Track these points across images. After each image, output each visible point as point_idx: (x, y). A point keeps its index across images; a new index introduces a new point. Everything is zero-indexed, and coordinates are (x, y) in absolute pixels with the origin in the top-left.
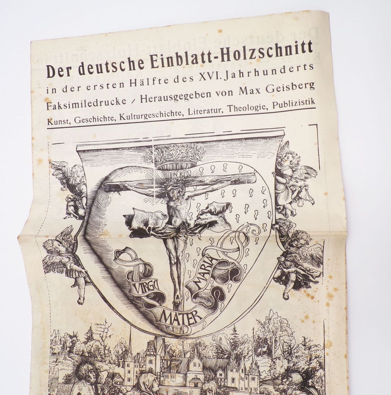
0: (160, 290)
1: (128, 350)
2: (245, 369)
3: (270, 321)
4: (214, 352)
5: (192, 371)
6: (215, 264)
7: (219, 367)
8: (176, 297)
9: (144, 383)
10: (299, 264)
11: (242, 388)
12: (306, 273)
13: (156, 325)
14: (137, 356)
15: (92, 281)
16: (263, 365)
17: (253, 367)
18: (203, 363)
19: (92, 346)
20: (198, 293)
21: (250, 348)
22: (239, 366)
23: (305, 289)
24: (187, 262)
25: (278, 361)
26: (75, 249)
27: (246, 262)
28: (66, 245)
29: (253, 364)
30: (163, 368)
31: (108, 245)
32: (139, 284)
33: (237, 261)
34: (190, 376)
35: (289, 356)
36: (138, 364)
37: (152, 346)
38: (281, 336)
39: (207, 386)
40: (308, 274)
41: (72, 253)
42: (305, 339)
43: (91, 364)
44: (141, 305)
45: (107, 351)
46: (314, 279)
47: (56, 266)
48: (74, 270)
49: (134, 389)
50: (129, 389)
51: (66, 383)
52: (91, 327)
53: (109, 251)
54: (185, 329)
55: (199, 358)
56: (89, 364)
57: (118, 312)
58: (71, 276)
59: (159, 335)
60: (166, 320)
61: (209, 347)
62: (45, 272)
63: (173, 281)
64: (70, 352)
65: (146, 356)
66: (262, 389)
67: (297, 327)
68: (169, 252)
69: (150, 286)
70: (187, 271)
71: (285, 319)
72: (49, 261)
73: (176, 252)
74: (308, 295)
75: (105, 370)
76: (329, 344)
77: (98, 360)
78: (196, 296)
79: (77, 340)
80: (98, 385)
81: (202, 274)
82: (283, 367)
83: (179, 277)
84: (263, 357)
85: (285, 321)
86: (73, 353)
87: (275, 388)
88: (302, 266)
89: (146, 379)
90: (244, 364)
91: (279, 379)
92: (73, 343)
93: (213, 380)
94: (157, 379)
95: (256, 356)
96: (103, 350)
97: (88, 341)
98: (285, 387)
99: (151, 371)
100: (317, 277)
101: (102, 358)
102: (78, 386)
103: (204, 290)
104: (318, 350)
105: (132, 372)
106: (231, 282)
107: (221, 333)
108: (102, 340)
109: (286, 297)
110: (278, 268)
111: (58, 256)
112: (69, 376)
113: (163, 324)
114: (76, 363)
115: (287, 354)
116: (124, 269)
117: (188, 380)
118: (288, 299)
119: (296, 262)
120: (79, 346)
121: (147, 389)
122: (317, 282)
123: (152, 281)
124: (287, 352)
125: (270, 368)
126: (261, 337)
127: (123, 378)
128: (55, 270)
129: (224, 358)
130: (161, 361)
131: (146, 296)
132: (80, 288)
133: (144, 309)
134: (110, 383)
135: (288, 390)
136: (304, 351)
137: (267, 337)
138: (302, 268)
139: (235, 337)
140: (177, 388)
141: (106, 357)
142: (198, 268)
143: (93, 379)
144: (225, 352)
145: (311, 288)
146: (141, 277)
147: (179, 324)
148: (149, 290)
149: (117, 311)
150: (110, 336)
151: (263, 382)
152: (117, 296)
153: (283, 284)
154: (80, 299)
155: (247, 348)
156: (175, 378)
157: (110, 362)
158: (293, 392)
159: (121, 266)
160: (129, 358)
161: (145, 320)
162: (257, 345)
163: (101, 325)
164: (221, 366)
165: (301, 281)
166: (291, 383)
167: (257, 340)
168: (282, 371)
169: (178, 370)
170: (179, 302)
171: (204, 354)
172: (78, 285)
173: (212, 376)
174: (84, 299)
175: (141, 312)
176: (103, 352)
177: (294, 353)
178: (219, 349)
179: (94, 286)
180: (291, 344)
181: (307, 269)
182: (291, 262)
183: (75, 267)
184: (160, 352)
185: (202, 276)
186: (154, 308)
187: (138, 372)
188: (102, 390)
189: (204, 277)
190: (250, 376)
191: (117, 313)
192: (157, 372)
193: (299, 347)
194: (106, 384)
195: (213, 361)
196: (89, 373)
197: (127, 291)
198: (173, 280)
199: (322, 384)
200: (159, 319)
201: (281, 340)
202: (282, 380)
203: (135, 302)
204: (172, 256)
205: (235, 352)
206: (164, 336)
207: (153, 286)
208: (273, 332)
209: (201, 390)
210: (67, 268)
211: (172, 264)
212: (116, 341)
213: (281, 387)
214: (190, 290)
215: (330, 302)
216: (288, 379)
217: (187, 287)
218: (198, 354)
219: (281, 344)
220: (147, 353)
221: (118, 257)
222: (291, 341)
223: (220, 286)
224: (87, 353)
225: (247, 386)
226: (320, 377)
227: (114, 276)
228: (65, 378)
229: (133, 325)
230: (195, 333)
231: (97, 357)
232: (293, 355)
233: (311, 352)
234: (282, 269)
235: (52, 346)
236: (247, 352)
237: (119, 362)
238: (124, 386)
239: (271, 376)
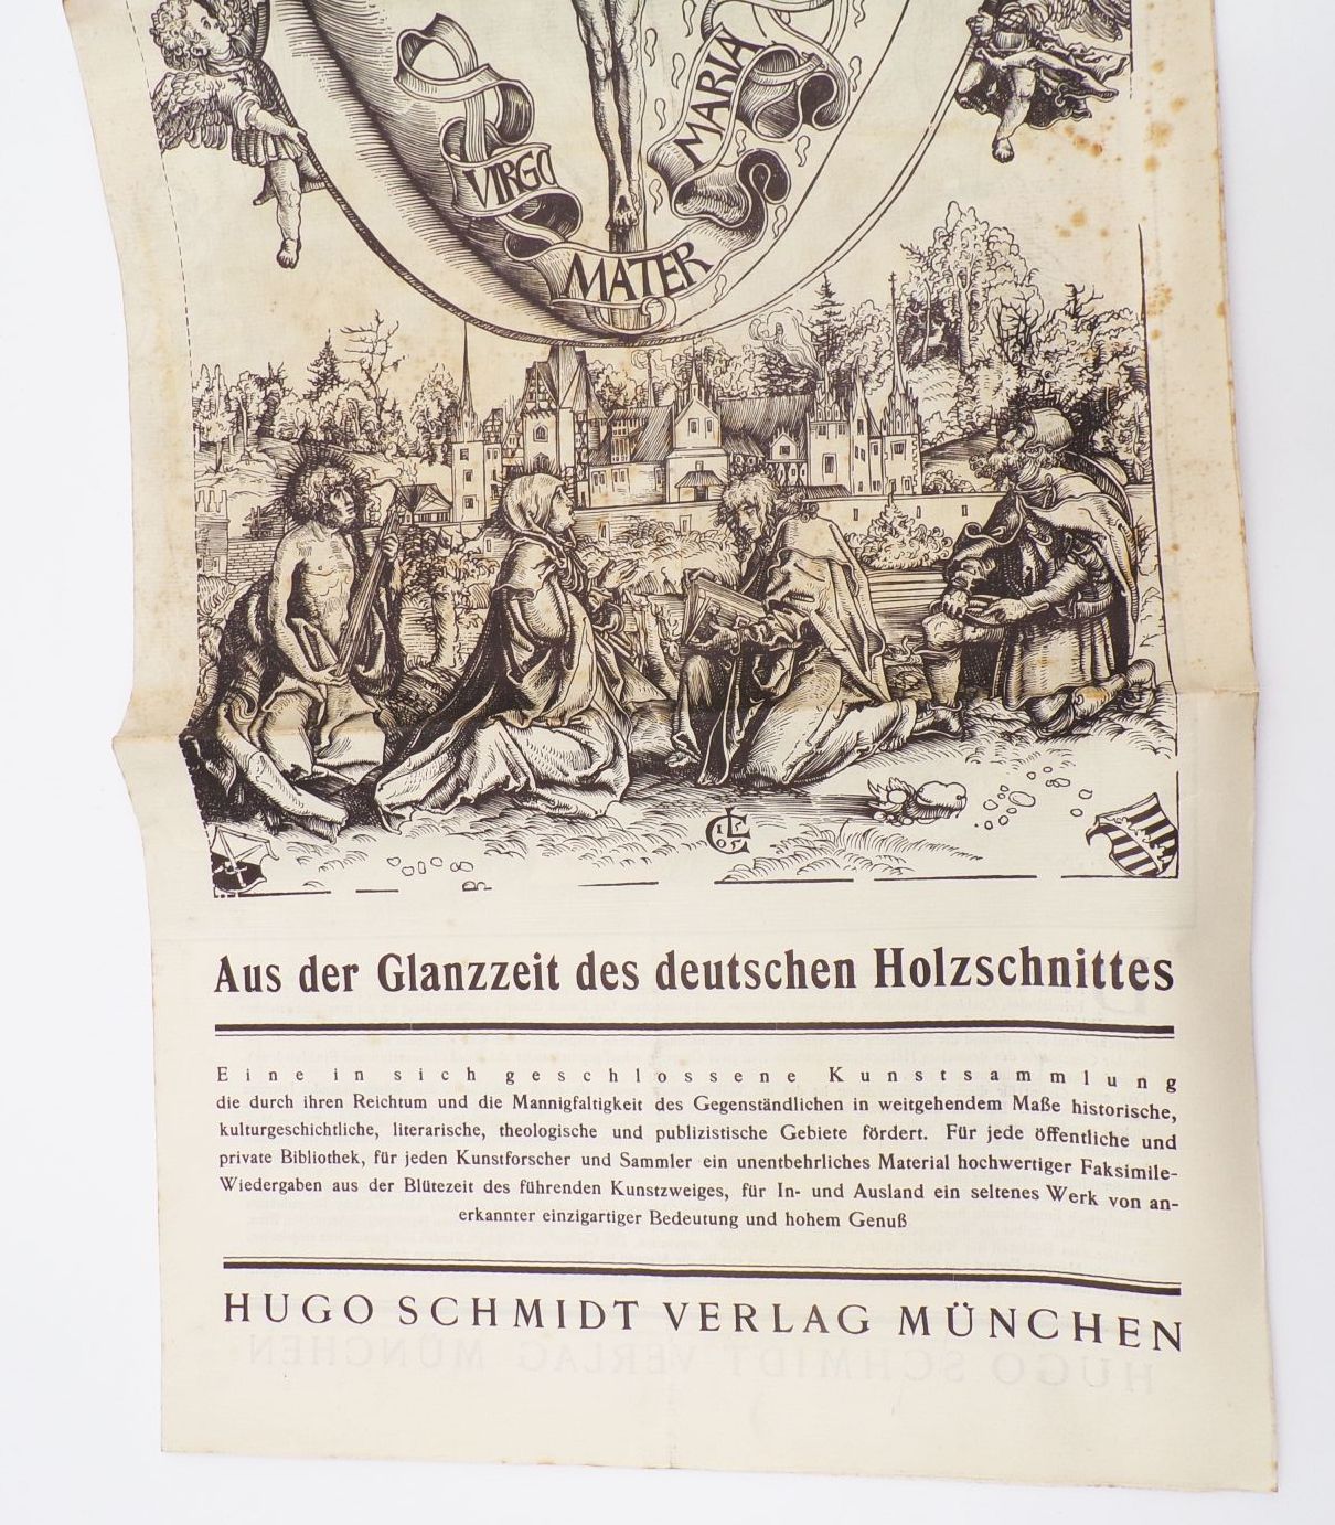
0: (559, 187)
1: (460, 402)
2: (869, 420)
3: (948, 243)
4: (758, 375)
5: (684, 449)
6: (750, 68)
7: (779, 425)
8: (617, 203)
9: (521, 509)
10: (1044, 35)
11: (861, 483)
12: (1071, 64)
13: (552, 307)
14: (493, 420)
15: (324, 172)
16: (929, 393)
17: (898, 407)
18: (722, 417)
19: (337, 406)
20: (692, 181)
21: (886, 345)
22: (847, 411)
23: (1070, 121)
24: (651, 65)
25: (983, 370)
26: (260, 37)
27: (855, 50)
28: (231, 24)
29: (897, 395)
30: (585, 451)
31: (373, 10)
32: (487, 169)
33: (826, 45)
34: (679, 467)
35: (1020, 352)
36: (499, 446)
37: (541, 383)
38: (990, 287)
39: (739, 493)
40: (1077, 66)
41: (250, 56)
42: (1075, 292)
43: (335, 464)
44: (496, 249)
45: (389, 414)
46: (1101, 83)
47: (198, 118)
48: (261, 133)
49: (489, 529)
50: (472, 531)
51: (256, 536)
52: (327, 343)
53: (377, 36)
54: (655, 311)
55: (707, 403)
56: (329, 466)
57: (418, 282)
58: (252, 159)
59: (565, 341)
60: (585, 288)
61: (740, 361)
62: (160, 143)
63: (603, 147)
64: (262, 433)
65: (522, 415)
66: (932, 479)
67: (1046, 252)
68: (585, 25)
69: (526, 173)
70: (650, 106)
71: (1004, 228)
72: (173, 97)
73: (612, 26)
74: (1082, 141)
75: (385, 481)
76: (1162, 297)
77: (359, 450)
78: (687, 194)
79: (284, 390)
80: (365, 532)
81: (705, 111)
82: (1003, 391)
83: (624, 131)
84: (931, 367)
85: (1003, 235)
86: (272, 436)
87: (974, 467)
88: (1055, 41)
89: (528, 493)
90: (866, 400)
91: (989, 433)
92: (272, 405)
93: (759, 472)
94: (564, 492)
95: (904, 368)
96: (374, 413)
97: (320, 390)
98: (1013, 459)
99: (542, 466)
100: (1109, 74)
101: (372, 441)
102: (294, 542)
103: (713, 170)
104: (1124, 329)
105: (477, 475)
106: (806, 129)
107: (778, 308)
108: (369, 382)
109: (1005, 153)
110: (973, 59)
111: (202, 74)
112: (264, 514)
113: (576, 304)
114: (285, 469)
115: (1014, 346)
116: (432, 115)
117: (673, 479)
118: (1010, 158)
119: (1034, 30)
120: (293, 412)
121: (534, 525)
122: (1109, 95)
123: (529, 155)
124: (1015, 340)
125: (956, 399)
126: (919, 300)
127: (450, 499)
128: (194, 135)
129: (794, 393)
130: (577, 427)
131: (511, 213)
132: (284, 203)
133: (507, 260)
134: (403, 521)
135: (1022, 468)
136: (1072, 336)
137: (942, 297)
138: (1057, 49)
139: (829, 314)
140: (635, 513)
141: (384, 436)
142: (690, 86)
143: (346, 515)
144: (798, 372)
145: (1091, 116)
146: (492, 140)
147: (631, 296)
148: (521, 191)
149: (414, 278)
150: (395, 364)
151: (932, 453)
152: (412, 224)
153: (990, 112)
154: (284, 246)
155: (873, 346)
156: (626, 478)
157: (401, 452)
158: (1038, 473)
159: (423, 103)
160: (466, 430)
161: (513, 296)
162: (908, 331)
163: (363, 331)
164: (784, 418)
165: (1053, 96)
166: (1031, 445)
167: (906, 311)
168: (1001, 403)
169: (635, 451)
170: (630, 220)
171: (722, 385)
172: (277, 194)
173: (754, 459)
174: (299, 248)
175: (497, 273)
176: (376, 421)
177: (1039, 342)
178: (776, 365)
179: (331, 192)
180: (1026, 312)
181: (1073, 50)
182: (1017, 31)
183: (265, 120)
184: (571, 399)
185: (703, 115)
186: (541, 251)
187: (498, 475)
188: (380, 544)
189: (713, 119)
190: (888, 440)
191: (416, 283)
192: (563, 468)
193: (1055, 322)
194: (392, 526)
195: (757, 406)
196: (332, 495)
197: (446, 202)
198: (605, 144)
199: (1142, 443)
200: (561, 288)
201: (990, 299)
202: (999, 435)
203: (476, 237)
204: (596, 46)
205: (831, 366)
206: (583, 344)
207: (536, 172)
208: (961, 276)
209: (719, 509)
210: (236, 127)
211: (598, 79)
212: (417, 378)
213: (998, 459)
214: (665, 173)
215: (1162, 154)
216: (1020, 430)
217: (653, 164)
218: (703, 390)
219: (990, 315)
220: (528, 405)
221: (410, 65)
222: (1026, 301)
223: (770, 147)
224: (319, 430)
225: (877, 477)
226: (1134, 421)
227: (399, 143)
228: (249, 522)
229: (473, 318)
230: (690, 319)
231: (354, 440)
232: (1035, 349)
233: (1098, 338)
234: (985, 60)
235: (200, 419)
236: (872, 359)
237: (431, 447)
238: (453, 523)
239: (959, 426)
